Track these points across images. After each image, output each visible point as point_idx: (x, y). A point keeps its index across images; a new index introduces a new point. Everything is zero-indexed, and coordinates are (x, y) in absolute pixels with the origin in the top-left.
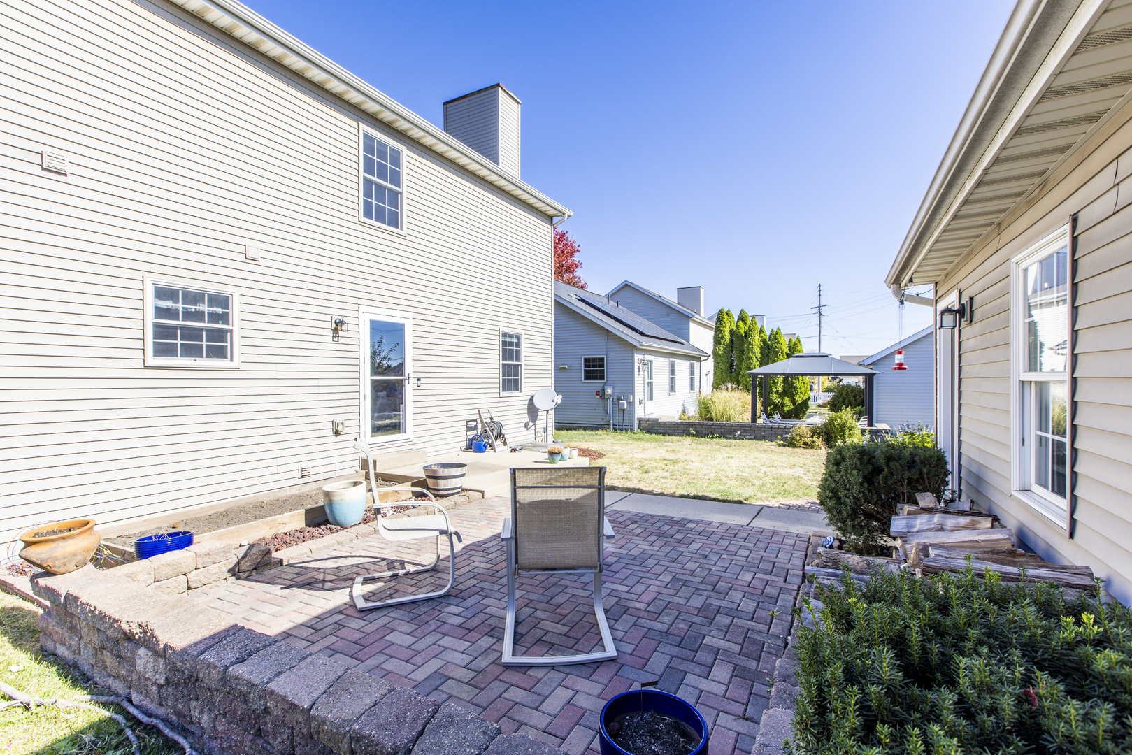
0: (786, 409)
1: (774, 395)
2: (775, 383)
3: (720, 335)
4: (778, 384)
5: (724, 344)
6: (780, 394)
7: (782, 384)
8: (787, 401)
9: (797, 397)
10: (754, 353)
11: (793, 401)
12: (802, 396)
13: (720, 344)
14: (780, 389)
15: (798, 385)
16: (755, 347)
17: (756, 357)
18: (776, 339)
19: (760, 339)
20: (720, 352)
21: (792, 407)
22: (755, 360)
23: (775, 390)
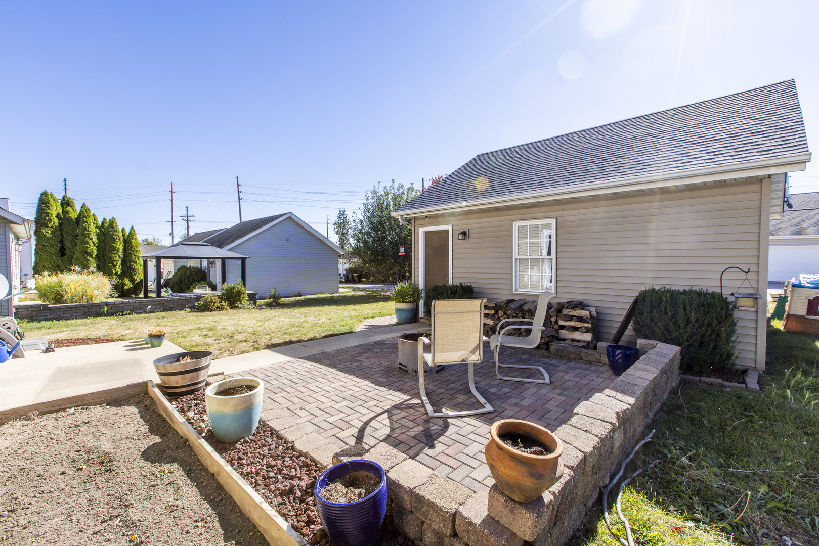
0: (126, 287)
1: (114, 276)
2: (115, 266)
3: (47, 218)
4: (118, 267)
5: (52, 227)
6: (119, 275)
7: (121, 267)
8: (127, 281)
9: (135, 277)
10: (91, 239)
11: (132, 281)
12: (139, 276)
13: (48, 227)
14: (119, 271)
15: (136, 267)
16: (92, 233)
17: (93, 243)
18: (113, 228)
19: (95, 226)
20: (48, 235)
21: (131, 286)
22: (92, 245)
23: (114, 272)
